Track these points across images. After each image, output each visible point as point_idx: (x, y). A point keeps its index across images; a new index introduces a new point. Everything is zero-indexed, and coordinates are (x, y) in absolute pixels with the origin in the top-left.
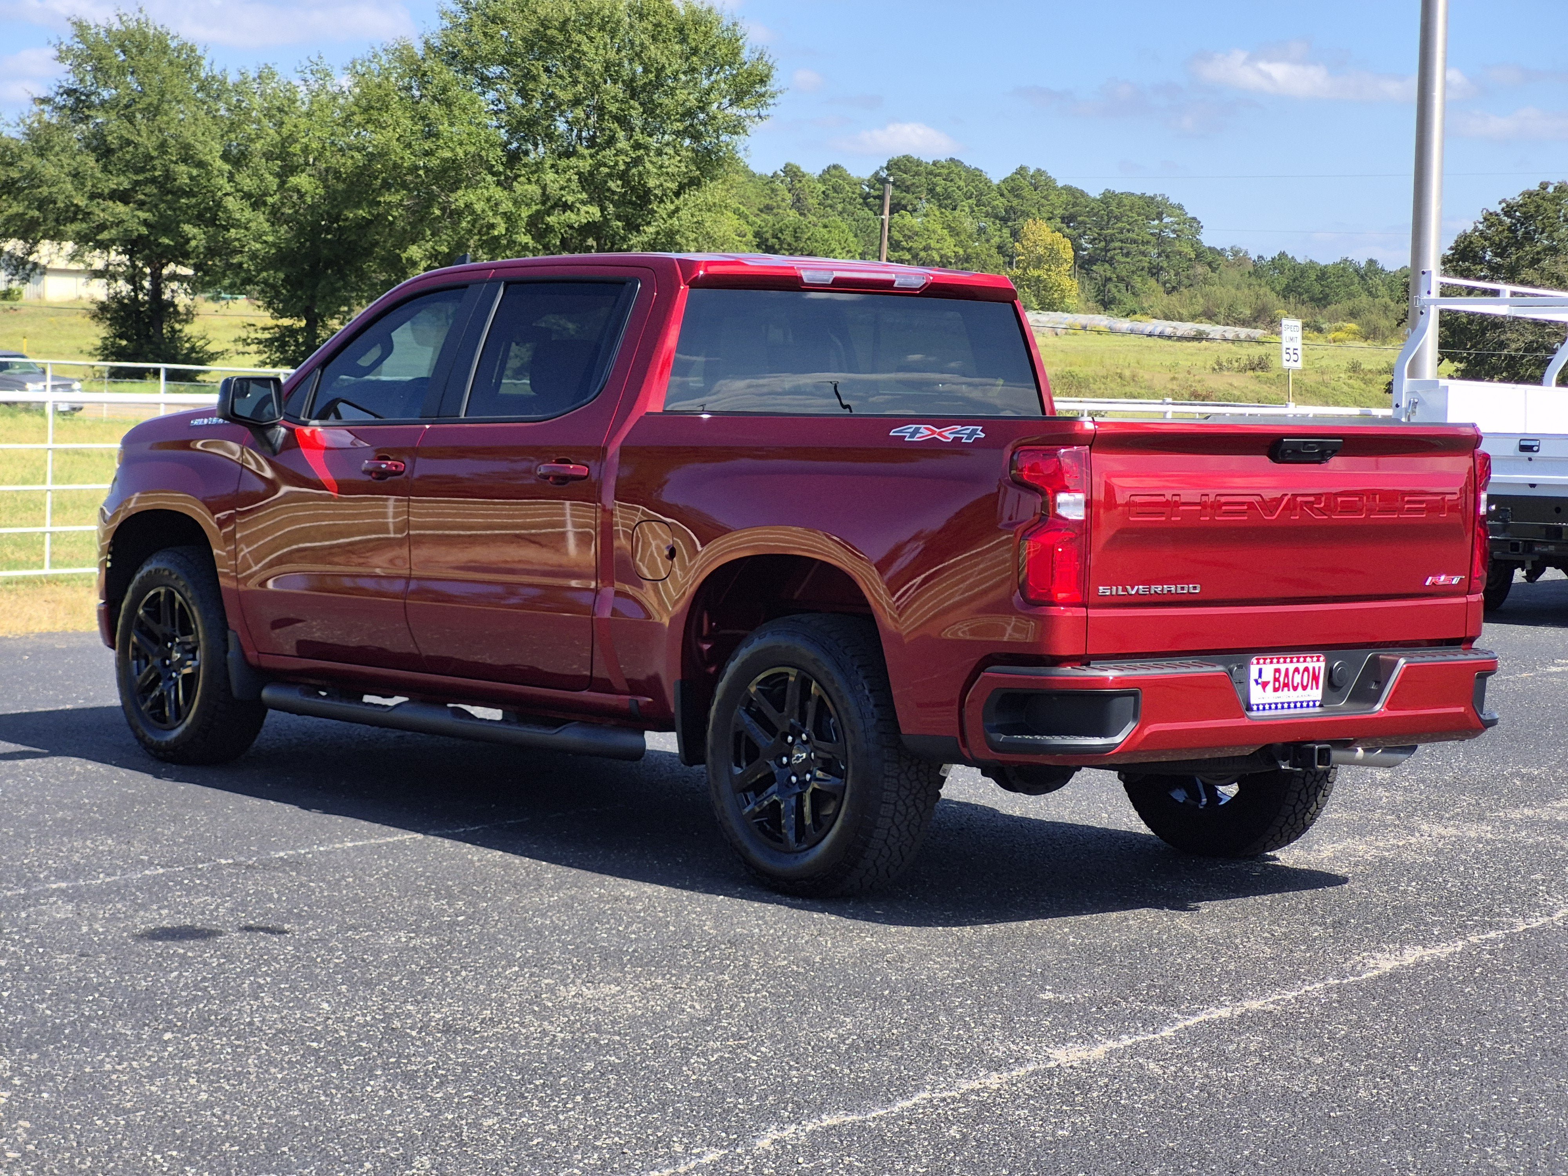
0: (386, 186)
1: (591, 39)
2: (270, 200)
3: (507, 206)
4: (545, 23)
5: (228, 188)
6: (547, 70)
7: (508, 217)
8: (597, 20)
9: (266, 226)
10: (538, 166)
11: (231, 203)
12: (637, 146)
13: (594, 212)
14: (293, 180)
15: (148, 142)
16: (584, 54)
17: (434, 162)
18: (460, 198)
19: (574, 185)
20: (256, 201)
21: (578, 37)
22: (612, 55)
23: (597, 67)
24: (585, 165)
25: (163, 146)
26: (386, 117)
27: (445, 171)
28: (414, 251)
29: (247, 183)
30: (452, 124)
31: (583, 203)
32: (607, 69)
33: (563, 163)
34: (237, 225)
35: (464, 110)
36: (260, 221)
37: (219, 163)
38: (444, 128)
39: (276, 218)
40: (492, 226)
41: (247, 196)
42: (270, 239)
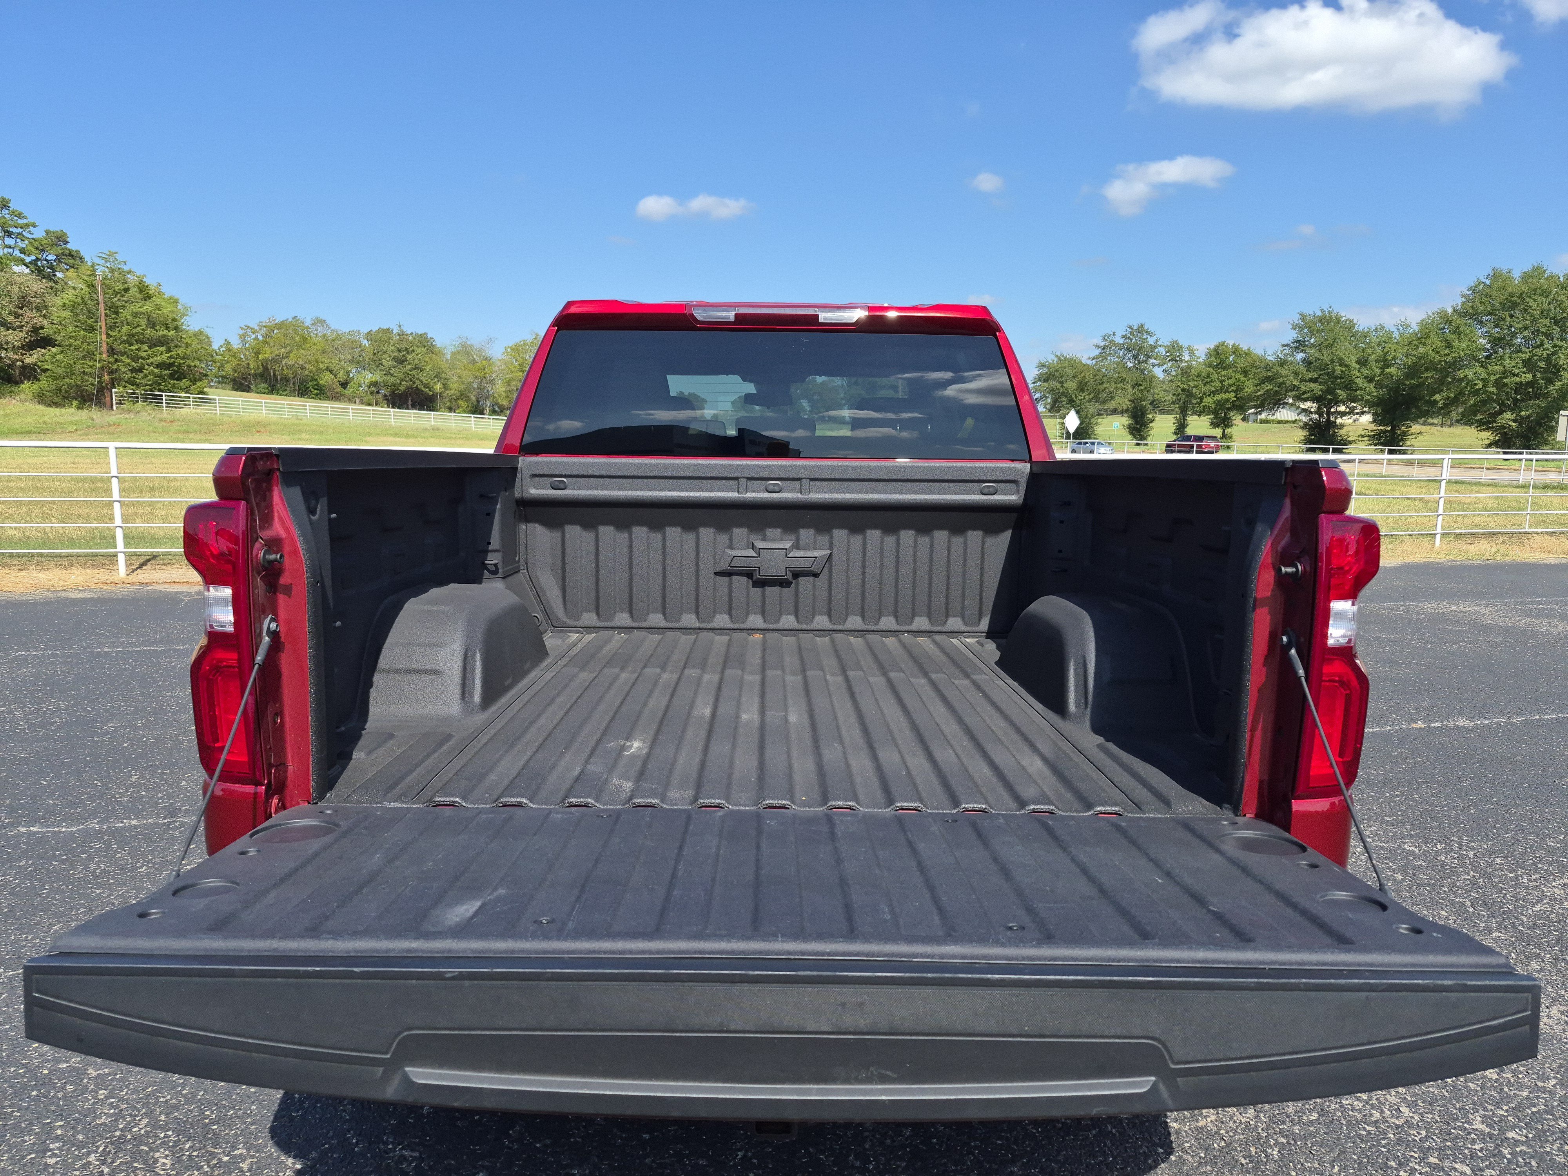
0: (1427, 369)
1: (1535, 300)
2: (1376, 379)
3: (1484, 375)
4: (1511, 295)
5: (1358, 374)
6: (1511, 316)
7: (1485, 381)
8: (1539, 291)
9: (1374, 390)
10: (1502, 358)
11: (1358, 381)
12: (1555, 346)
13: (1529, 377)
14: (1387, 370)
15: (1326, 358)
16: (1531, 307)
17: (1449, 359)
18: (1461, 374)
19: (1520, 365)
20: (1370, 380)
21: (1528, 300)
22: (1545, 306)
23: (1537, 313)
24: (1526, 356)
25: (1332, 361)
26: (1428, 342)
27: (1454, 362)
28: (1437, 397)
29: (1366, 372)
30: (1460, 342)
31: (1524, 373)
32: (1542, 313)
33: (1515, 356)
34: (1361, 389)
35: (1466, 335)
36: (1371, 387)
37: (1354, 365)
38: (1456, 344)
39: (1379, 385)
40: (1476, 384)
41: (1366, 377)
42: (1375, 394)
